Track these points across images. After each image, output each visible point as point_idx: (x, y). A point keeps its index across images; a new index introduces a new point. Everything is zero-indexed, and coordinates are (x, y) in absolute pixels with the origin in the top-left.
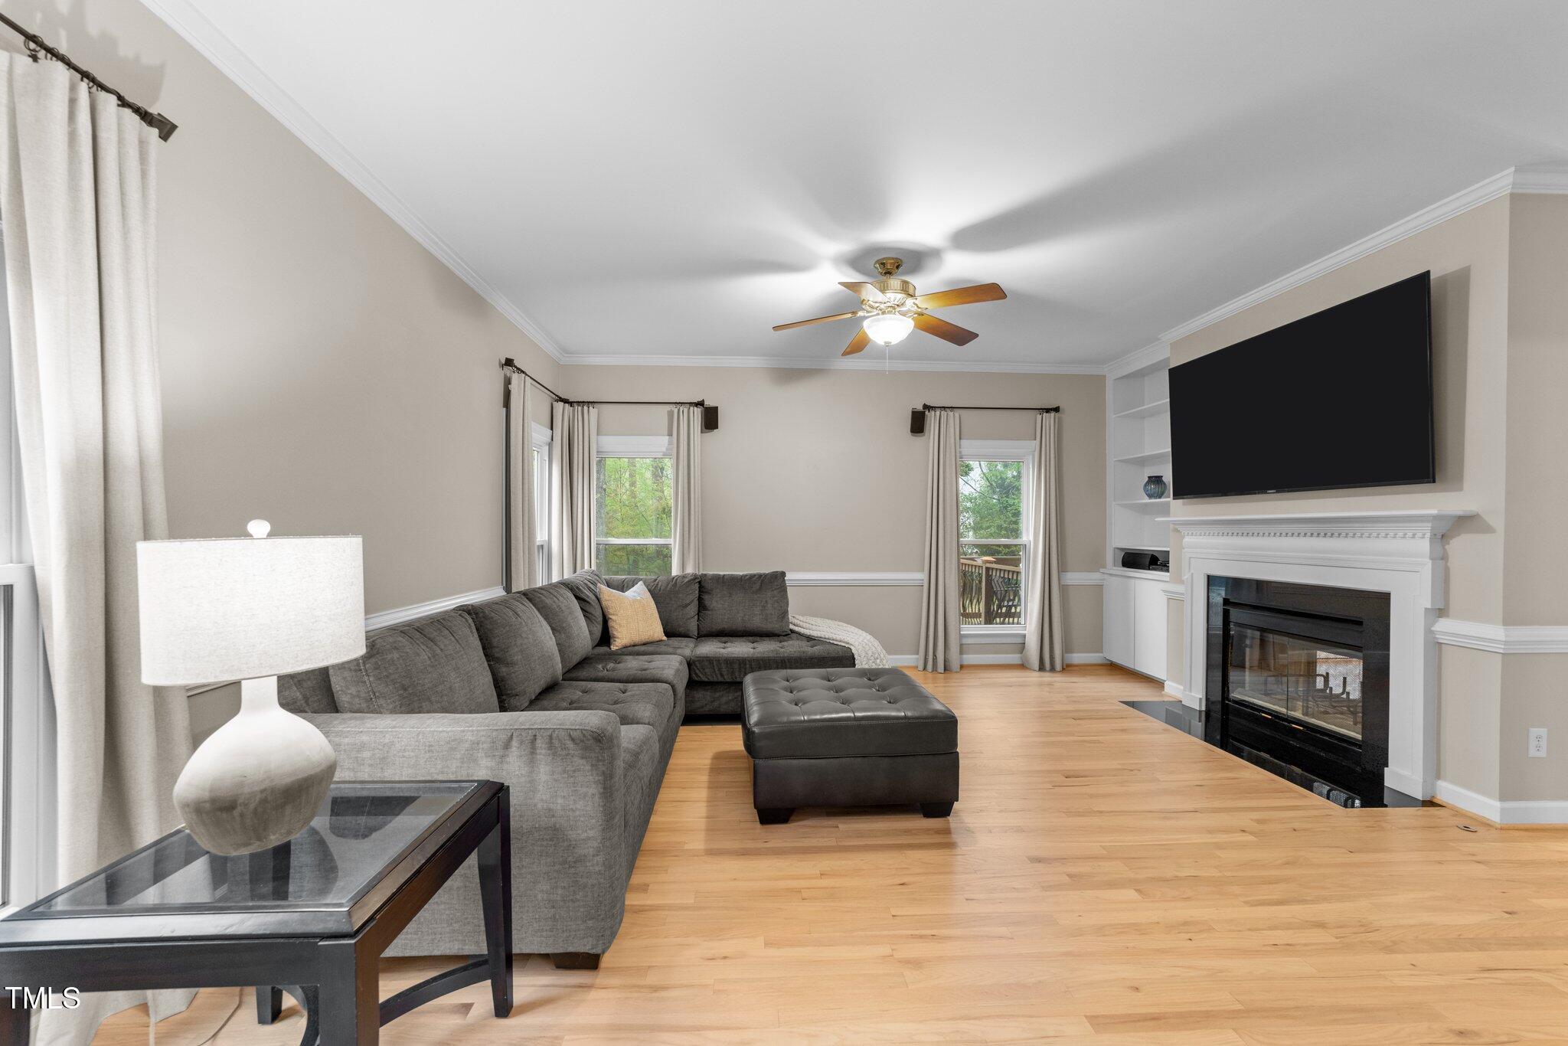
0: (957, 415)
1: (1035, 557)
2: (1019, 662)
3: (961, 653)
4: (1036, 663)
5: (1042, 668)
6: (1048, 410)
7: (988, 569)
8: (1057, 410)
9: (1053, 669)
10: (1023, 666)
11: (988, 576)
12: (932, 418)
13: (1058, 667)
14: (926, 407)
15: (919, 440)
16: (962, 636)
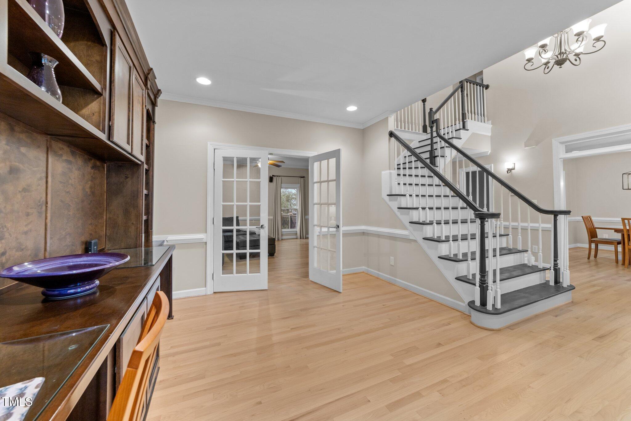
0: (281, 178)
1: (299, 211)
2: (296, 237)
3: (282, 236)
4: (299, 237)
5: (301, 238)
6: (302, 177)
7: (291, 216)
8: (304, 177)
9: (303, 238)
10: (297, 238)
11: (291, 218)
12: (274, 178)
13: (304, 238)
14: (273, 176)
15: (271, 184)
16: (282, 232)
